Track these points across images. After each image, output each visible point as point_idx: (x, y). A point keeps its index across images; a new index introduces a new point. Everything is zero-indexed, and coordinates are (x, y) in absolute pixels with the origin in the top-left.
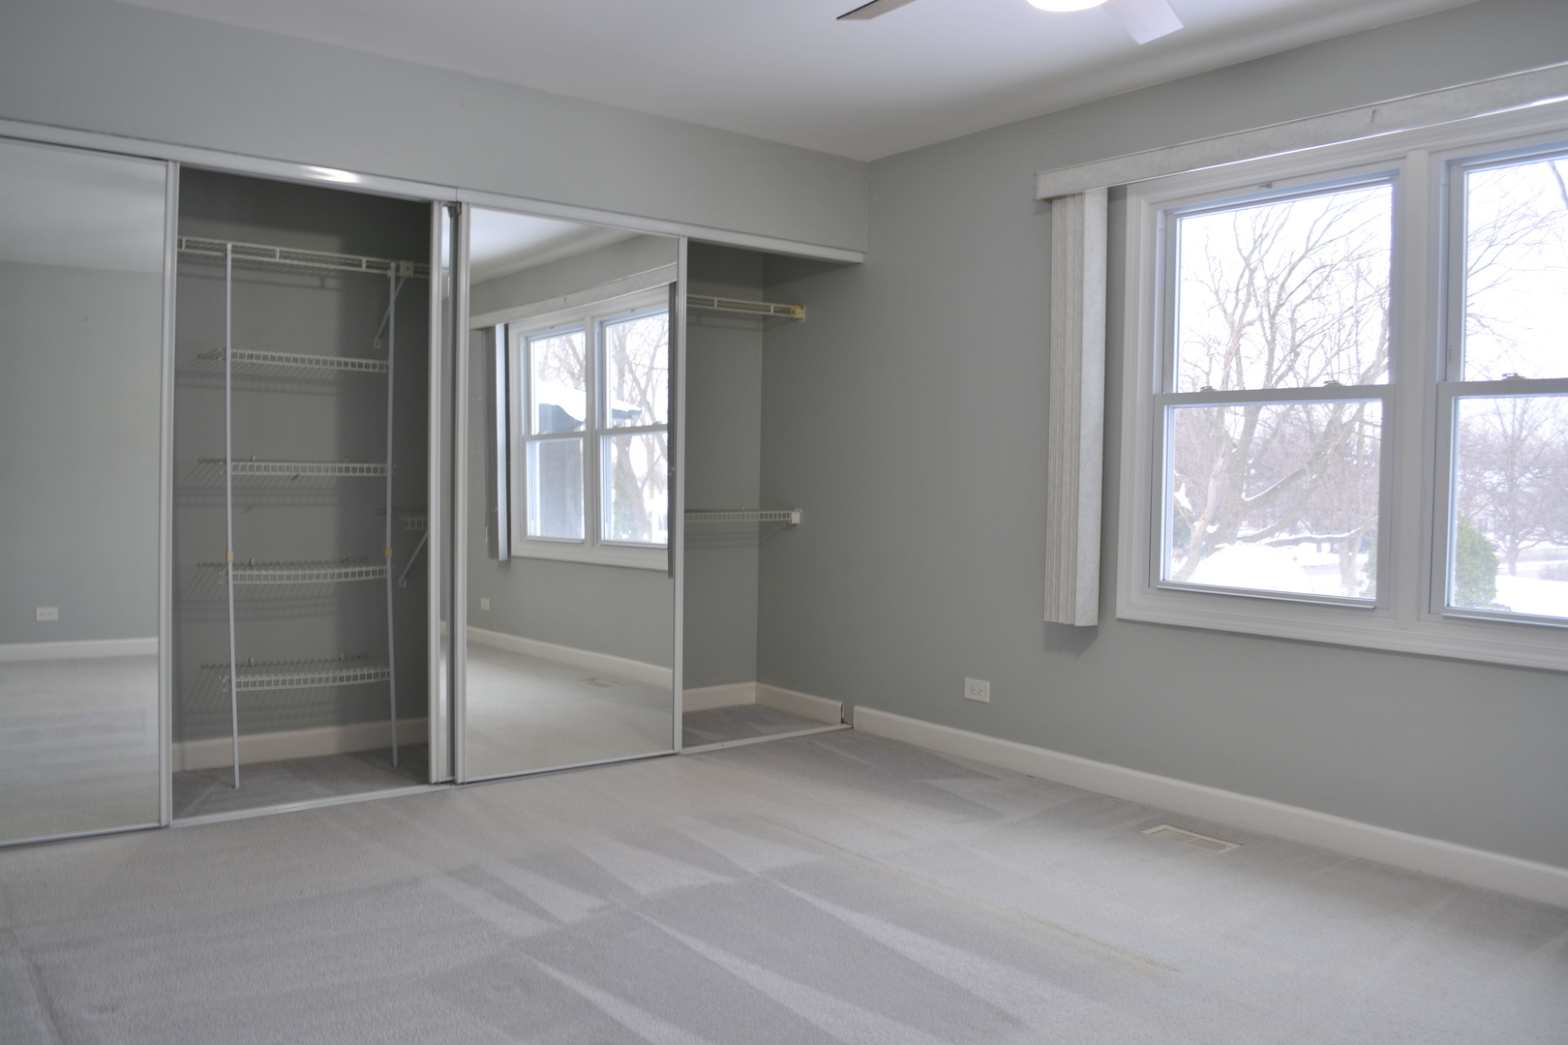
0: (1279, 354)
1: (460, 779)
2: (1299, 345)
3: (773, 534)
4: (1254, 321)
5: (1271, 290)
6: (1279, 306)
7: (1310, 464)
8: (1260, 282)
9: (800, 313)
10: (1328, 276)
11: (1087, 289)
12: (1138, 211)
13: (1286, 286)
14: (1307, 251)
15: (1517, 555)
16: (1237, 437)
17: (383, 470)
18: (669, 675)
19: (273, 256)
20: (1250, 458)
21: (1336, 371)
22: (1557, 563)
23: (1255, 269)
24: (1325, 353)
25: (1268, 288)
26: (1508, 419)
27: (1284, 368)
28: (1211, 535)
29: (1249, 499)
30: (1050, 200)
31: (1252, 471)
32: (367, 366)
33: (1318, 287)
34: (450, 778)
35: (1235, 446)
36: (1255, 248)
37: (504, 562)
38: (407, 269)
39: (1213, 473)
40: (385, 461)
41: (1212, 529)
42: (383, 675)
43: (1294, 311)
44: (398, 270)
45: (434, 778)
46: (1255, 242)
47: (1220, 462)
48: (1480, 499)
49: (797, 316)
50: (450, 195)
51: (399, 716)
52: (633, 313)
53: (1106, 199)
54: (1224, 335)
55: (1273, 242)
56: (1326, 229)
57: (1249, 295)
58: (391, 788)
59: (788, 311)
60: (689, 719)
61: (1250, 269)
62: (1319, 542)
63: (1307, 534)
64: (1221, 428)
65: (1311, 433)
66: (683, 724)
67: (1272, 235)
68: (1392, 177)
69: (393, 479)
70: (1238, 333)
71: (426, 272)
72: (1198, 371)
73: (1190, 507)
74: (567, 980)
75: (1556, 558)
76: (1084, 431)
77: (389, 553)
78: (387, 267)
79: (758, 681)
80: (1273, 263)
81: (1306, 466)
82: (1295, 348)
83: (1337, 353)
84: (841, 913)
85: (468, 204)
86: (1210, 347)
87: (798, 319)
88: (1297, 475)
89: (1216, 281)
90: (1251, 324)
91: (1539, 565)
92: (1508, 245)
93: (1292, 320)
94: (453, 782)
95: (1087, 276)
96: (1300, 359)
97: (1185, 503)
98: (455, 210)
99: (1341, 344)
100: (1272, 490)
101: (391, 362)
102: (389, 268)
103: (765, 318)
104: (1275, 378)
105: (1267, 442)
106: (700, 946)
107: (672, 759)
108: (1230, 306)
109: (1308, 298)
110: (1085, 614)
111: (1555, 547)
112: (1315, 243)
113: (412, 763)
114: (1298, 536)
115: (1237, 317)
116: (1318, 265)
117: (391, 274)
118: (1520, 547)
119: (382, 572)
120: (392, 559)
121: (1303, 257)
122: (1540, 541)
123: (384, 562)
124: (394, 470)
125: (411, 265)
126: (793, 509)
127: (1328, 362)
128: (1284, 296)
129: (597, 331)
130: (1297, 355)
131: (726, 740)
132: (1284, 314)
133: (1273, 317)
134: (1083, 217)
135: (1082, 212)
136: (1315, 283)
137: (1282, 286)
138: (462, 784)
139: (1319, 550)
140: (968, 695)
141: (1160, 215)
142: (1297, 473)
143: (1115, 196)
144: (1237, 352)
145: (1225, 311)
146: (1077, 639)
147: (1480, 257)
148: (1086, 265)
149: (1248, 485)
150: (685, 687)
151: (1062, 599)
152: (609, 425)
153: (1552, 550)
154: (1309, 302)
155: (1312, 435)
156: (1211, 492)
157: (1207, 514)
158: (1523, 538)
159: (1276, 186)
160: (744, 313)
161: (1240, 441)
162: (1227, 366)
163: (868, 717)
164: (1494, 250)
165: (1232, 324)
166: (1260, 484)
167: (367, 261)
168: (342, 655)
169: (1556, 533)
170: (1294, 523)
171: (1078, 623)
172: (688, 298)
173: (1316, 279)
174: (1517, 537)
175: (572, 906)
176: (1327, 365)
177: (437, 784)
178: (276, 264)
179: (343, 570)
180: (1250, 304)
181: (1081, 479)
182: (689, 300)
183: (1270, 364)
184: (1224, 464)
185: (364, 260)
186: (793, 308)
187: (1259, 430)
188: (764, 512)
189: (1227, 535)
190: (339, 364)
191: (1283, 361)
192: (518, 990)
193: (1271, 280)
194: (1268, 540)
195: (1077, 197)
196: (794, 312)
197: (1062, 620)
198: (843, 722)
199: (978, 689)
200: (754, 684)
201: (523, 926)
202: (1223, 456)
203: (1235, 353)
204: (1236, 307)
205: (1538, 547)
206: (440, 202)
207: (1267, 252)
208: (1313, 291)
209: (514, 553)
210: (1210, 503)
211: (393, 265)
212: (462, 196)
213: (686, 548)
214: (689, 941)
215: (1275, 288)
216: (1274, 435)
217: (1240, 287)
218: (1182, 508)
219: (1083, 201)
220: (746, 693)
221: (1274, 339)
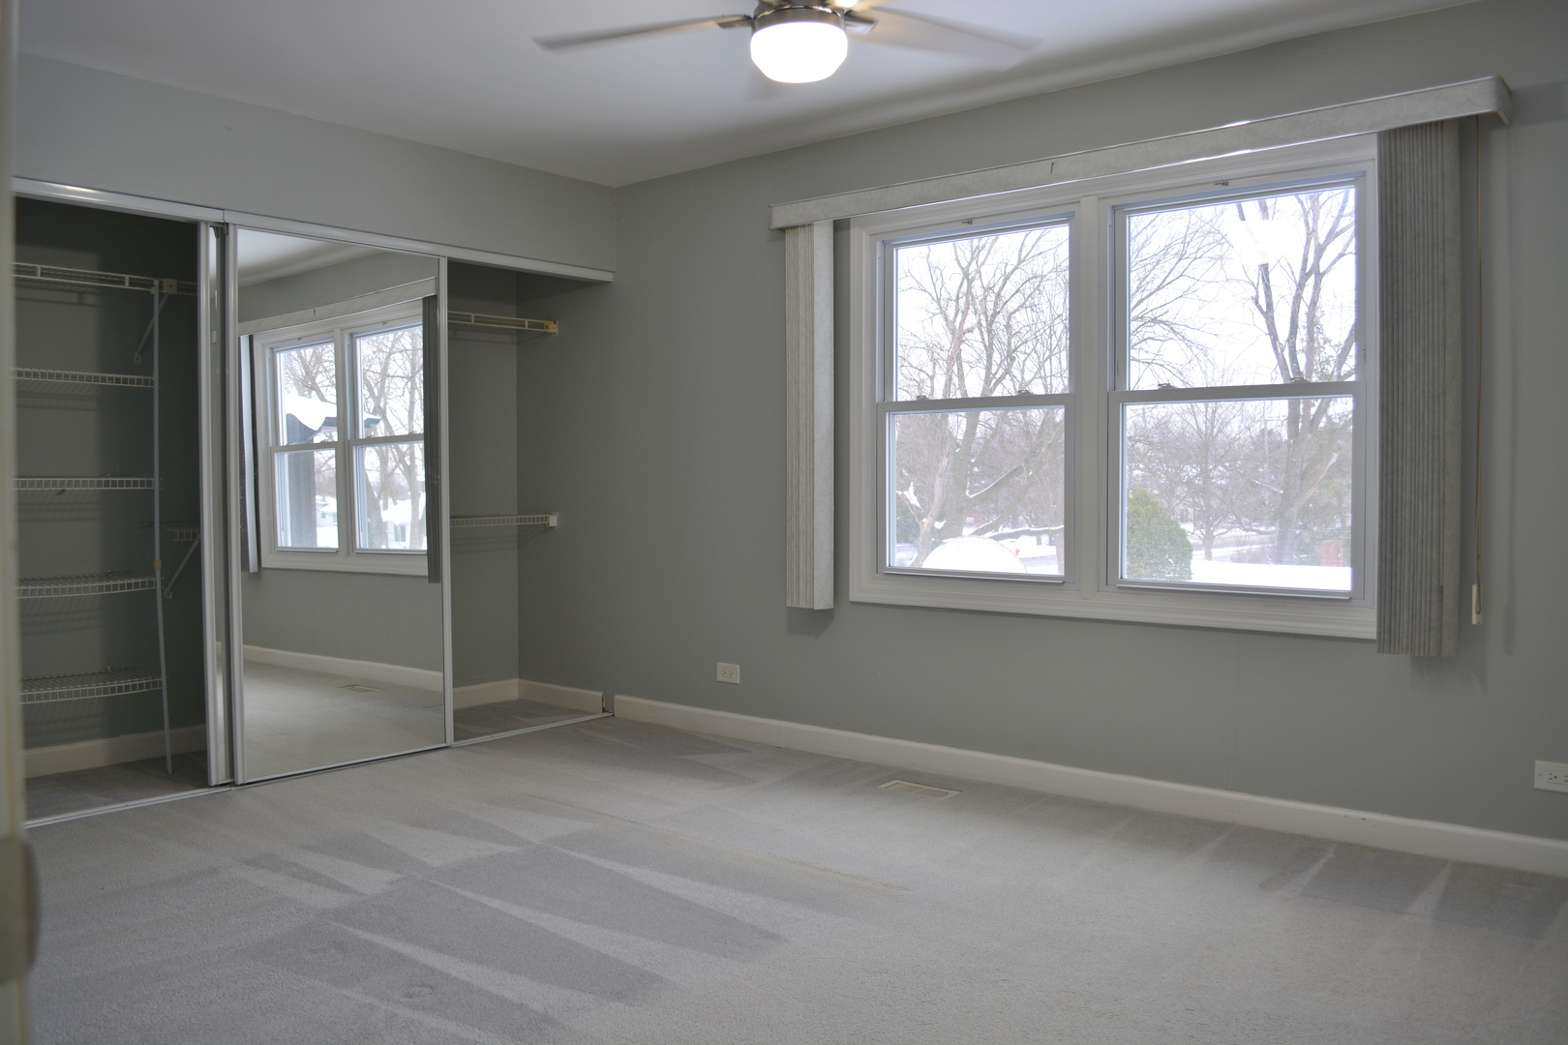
0: (996, 357)
1: (240, 781)
2: (1015, 350)
3: (531, 537)
4: (973, 328)
5: (988, 298)
6: (996, 314)
7: (1026, 461)
8: (978, 291)
9: (553, 328)
10: (1039, 286)
11: (817, 310)
12: (859, 240)
13: (1002, 294)
14: (1020, 262)
15: (1212, 543)
16: (960, 437)
17: (150, 484)
18: (438, 679)
19: (35, 274)
20: (972, 457)
21: (1048, 374)
22: (1246, 548)
23: (973, 279)
24: (1039, 357)
25: (985, 298)
26: (1201, 419)
27: (1001, 372)
28: (939, 531)
29: (972, 496)
30: (783, 230)
31: (976, 469)
32: (132, 381)
33: (1030, 296)
34: (229, 781)
35: (958, 446)
36: (972, 259)
37: (255, 573)
38: (170, 286)
39: (939, 472)
40: (151, 475)
41: (939, 525)
42: (155, 684)
43: (1009, 318)
44: (160, 288)
45: (214, 782)
46: (972, 254)
47: (945, 461)
48: (1181, 491)
49: (551, 331)
50: (217, 216)
51: (172, 726)
52: (385, 326)
53: (832, 230)
54: (946, 341)
55: (989, 253)
56: (1036, 242)
57: (967, 303)
58: (170, 793)
59: (541, 326)
60: (460, 716)
61: (968, 280)
62: (1038, 534)
63: (1027, 528)
64: (945, 429)
65: (1028, 432)
66: (454, 722)
67: (987, 248)
68: (1068, 218)
69: (161, 492)
70: (958, 337)
71: (194, 290)
72: (923, 376)
73: (918, 505)
74: (377, 939)
75: (1244, 543)
76: (817, 436)
77: (158, 565)
78: (151, 285)
79: (520, 678)
80: (989, 274)
81: (1023, 465)
82: (1010, 356)
83: (1050, 357)
84: (620, 868)
85: (234, 225)
86: (933, 353)
87: (551, 333)
88: (1017, 472)
89: (938, 288)
90: (970, 331)
91: (1231, 550)
92: (1196, 259)
93: (1008, 327)
94: (232, 784)
95: (817, 298)
96: (1015, 364)
97: (914, 501)
98: (222, 231)
99: (1053, 347)
100: (995, 485)
101: (156, 377)
102: (153, 286)
103: (519, 332)
104: (994, 381)
105: (987, 441)
106: (495, 904)
107: (445, 751)
108: (951, 313)
109: (1021, 306)
110: (823, 599)
111: (1243, 533)
112: (1028, 254)
113: (191, 768)
114: (1018, 530)
115: (957, 324)
116: (1030, 276)
117: (154, 291)
118: (1215, 533)
119: (151, 583)
120: (161, 570)
121: (1016, 268)
122: (1231, 528)
123: (152, 573)
124: (161, 484)
125: (174, 282)
126: (550, 514)
127: (1041, 366)
128: (1001, 304)
129: (347, 342)
130: (1013, 359)
131: (495, 733)
132: (1001, 320)
133: (990, 324)
134: (812, 246)
135: (812, 241)
136: (1028, 292)
137: (998, 296)
138: (242, 785)
139: (1039, 542)
140: (720, 678)
141: (879, 245)
142: (1016, 470)
143: (840, 227)
144: (959, 358)
145: (946, 319)
146: (816, 621)
147: (1172, 270)
148: (816, 288)
149: (971, 483)
150: (455, 686)
151: (801, 586)
152: (362, 435)
153: (1241, 536)
154: (1023, 311)
155: (1027, 434)
156: (938, 490)
157: (934, 511)
158: (1217, 527)
159: (976, 223)
160: (498, 328)
161: (963, 441)
162: (949, 370)
163: (628, 704)
164: (1185, 262)
165: (953, 331)
166: (983, 482)
167: (130, 278)
168: (109, 668)
169: (1246, 520)
170: (1016, 518)
171: (817, 607)
172: (449, 314)
173: (1028, 289)
174: (1211, 525)
175: (372, 881)
176: (1040, 369)
177: (216, 786)
178: (39, 281)
179: (105, 583)
180: (969, 311)
181: (815, 478)
182: (450, 317)
183: (988, 369)
184: (948, 463)
185: (127, 277)
186: (546, 323)
187: (980, 430)
188: (523, 517)
189: (953, 531)
190: (96, 379)
191: (999, 366)
192: (333, 951)
193: (988, 289)
194: (991, 534)
195: (807, 228)
196: (547, 327)
197: (803, 605)
198: (604, 711)
199: (729, 672)
200: (516, 681)
201: (327, 900)
202: (947, 456)
203: (956, 358)
204: (956, 315)
205: (1230, 534)
206: (206, 222)
207: (983, 263)
208: (1026, 300)
209: (264, 564)
210: (936, 500)
211: (156, 282)
212: (229, 218)
213: (452, 553)
214: (484, 900)
215: (992, 297)
216: (993, 436)
217: (960, 295)
218: (911, 506)
219: (812, 232)
220: (510, 689)
221: (991, 344)
